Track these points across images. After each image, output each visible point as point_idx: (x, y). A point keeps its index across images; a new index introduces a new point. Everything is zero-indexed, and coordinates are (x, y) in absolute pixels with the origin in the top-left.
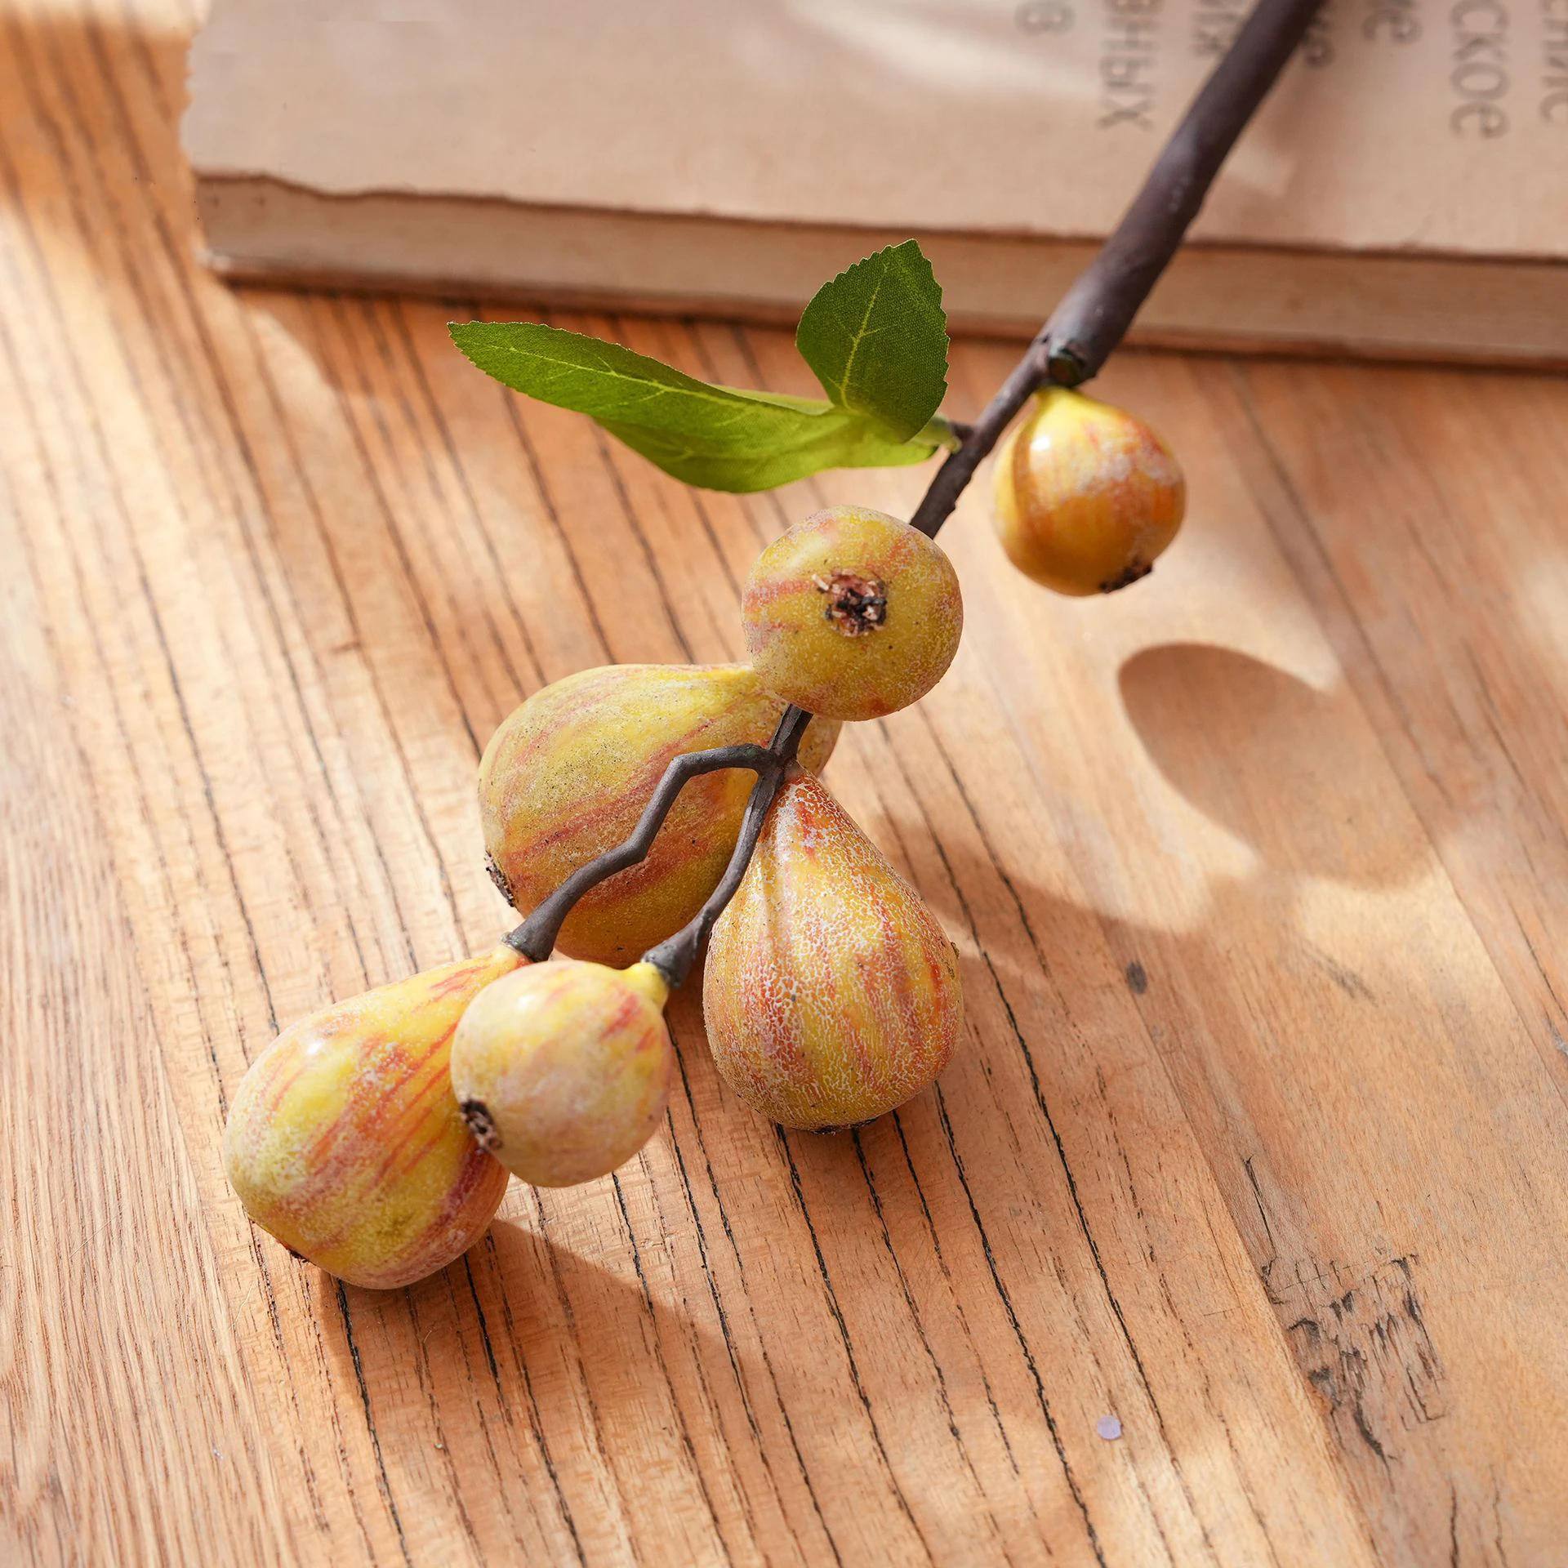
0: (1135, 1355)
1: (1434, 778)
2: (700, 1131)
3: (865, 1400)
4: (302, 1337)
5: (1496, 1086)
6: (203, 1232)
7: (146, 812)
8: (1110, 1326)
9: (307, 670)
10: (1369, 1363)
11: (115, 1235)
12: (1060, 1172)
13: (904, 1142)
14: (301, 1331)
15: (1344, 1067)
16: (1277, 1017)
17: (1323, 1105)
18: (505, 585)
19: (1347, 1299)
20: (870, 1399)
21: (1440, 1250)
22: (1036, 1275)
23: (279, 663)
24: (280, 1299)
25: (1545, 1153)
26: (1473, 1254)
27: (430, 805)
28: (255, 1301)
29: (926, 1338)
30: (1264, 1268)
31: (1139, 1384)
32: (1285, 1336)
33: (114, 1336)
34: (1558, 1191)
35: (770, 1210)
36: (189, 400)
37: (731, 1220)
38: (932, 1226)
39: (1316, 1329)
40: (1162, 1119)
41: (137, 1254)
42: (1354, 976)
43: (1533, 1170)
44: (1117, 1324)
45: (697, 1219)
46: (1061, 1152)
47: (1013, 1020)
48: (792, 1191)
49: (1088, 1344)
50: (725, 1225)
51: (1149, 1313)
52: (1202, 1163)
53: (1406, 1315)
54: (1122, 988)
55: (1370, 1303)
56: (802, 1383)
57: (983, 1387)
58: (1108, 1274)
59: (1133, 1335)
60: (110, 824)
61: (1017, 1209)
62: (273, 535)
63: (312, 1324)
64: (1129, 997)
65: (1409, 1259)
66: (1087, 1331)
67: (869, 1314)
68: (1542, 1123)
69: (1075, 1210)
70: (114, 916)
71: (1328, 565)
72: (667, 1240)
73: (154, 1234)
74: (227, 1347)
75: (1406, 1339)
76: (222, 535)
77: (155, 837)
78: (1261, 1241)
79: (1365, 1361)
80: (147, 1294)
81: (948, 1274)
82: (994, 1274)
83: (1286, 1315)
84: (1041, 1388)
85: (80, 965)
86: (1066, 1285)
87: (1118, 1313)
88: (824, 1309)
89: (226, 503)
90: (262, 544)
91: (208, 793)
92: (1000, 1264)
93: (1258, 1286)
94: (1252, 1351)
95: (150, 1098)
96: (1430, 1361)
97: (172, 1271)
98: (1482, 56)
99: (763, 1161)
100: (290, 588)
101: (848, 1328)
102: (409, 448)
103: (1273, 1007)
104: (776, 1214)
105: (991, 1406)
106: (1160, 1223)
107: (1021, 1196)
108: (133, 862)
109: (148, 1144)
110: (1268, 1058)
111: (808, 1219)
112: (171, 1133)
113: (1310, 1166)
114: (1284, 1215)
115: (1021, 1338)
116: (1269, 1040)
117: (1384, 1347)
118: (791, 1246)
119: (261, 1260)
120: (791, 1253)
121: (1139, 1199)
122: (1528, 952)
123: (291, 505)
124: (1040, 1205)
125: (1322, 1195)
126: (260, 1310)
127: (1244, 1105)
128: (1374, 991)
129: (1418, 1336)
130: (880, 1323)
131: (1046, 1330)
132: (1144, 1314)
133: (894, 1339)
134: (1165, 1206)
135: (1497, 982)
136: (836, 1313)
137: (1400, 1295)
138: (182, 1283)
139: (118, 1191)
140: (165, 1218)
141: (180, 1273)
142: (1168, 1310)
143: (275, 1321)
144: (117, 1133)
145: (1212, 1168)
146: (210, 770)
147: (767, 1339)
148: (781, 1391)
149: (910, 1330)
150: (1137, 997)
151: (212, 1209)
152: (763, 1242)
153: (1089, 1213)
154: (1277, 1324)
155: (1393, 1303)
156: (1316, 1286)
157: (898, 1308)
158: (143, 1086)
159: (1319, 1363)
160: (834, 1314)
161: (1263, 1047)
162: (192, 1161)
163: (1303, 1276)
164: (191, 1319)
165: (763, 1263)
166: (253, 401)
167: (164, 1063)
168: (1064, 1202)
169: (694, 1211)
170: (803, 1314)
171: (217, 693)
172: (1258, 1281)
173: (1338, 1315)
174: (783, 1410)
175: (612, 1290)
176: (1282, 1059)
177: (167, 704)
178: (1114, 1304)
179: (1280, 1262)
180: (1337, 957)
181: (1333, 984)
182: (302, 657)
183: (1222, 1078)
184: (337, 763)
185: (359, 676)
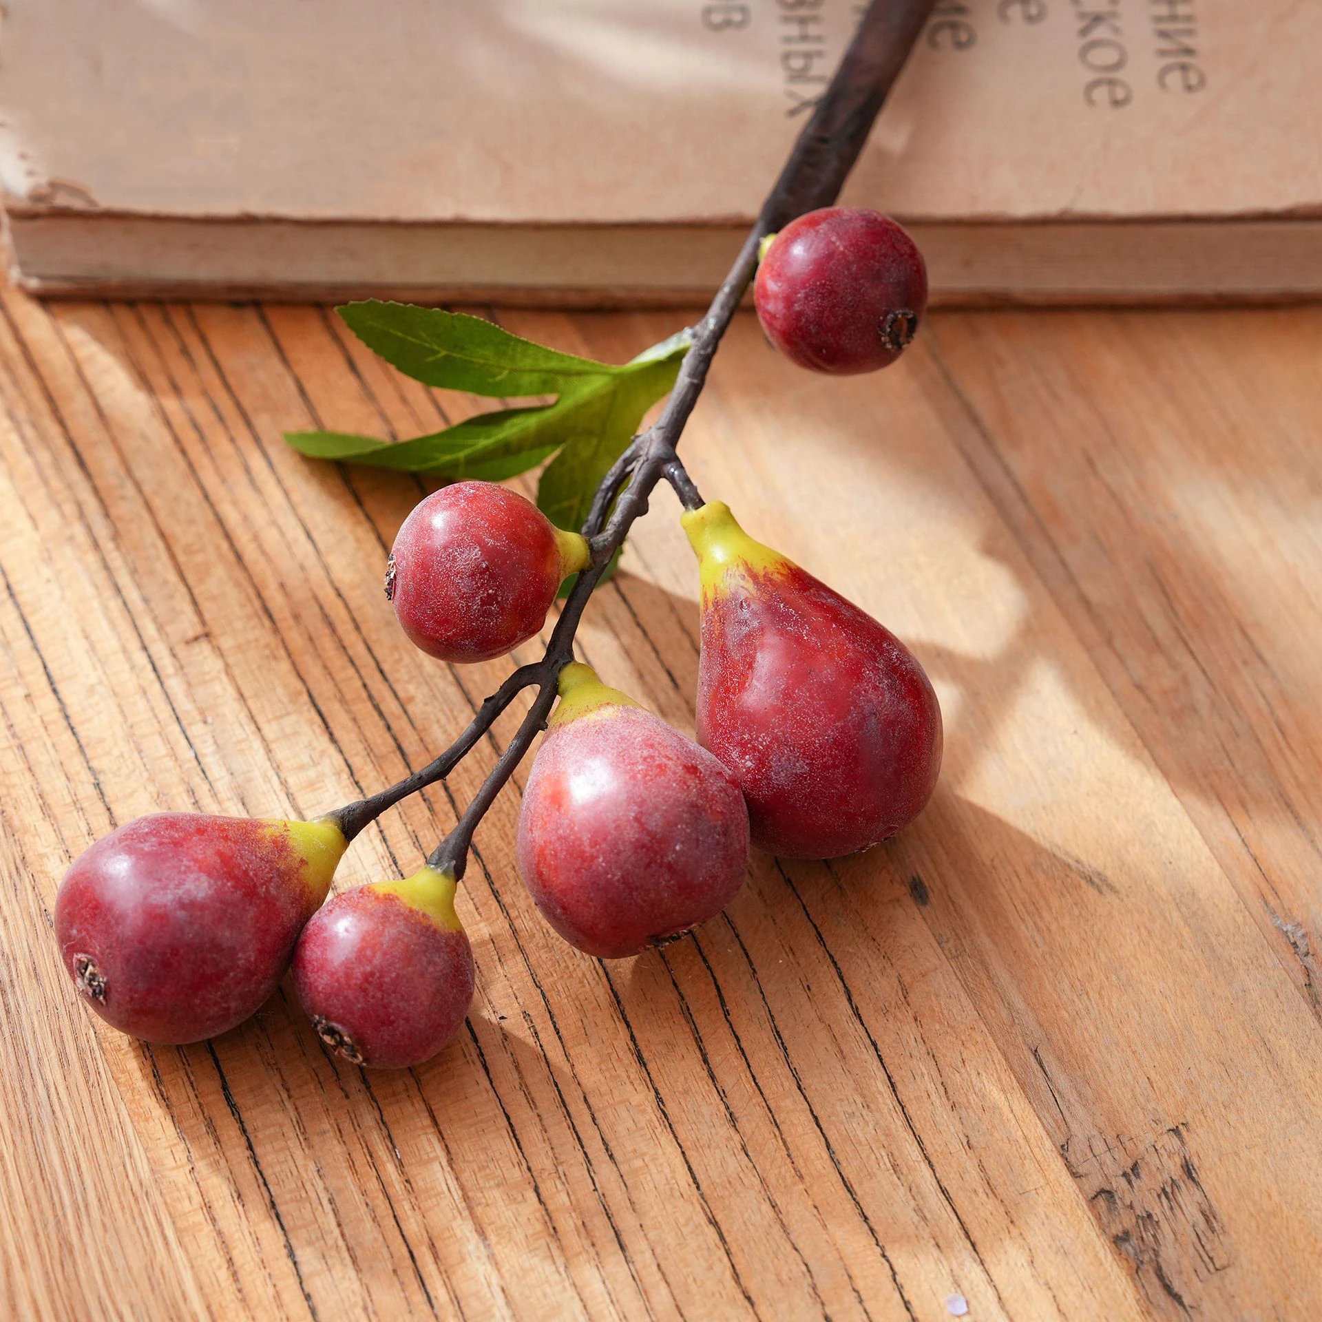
0: (968, 1236)
1: (1139, 687)
2: (573, 1066)
3: (749, 1299)
4: (261, 1290)
5: (1230, 964)
6: (159, 1200)
7: (45, 808)
8: (943, 1212)
9: (166, 663)
10: (1161, 1224)
11: (82, 1209)
12: (881, 1075)
13: (746, 1060)
14: (258, 1283)
15: (1103, 959)
16: (1041, 917)
17: (1091, 994)
18: (327, 569)
19: (1135, 1168)
20: (754, 1298)
21: (1205, 1117)
22: (875, 1170)
23: (141, 659)
24: (235, 1254)
25: (1279, 1021)
26: (1233, 1117)
27: (292, 781)
28: (214, 1259)
29: (792, 1237)
30: (1062, 1146)
31: (975, 1261)
32: (1088, 1206)
33: (97, 1303)
34: (1294, 1054)
35: (642, 1132)
36: (21, 414)
37: (612, 1145)
38: (781, 1134)
39: (1113, 1197)
40: (959, 1018)
41: (104, 1225)
42: (1099, 874)
43: (1271, 1037)
44: (949, 1209)
45: (582, 1147)
46: (879, 1056)
47: (822, 939)
48: (659, 1114)
49: (927, 1230)
50: (607, 1150)
51: (973, 1195)
52: (998, 1056)
53: (1185, 1177)
54: (909, 901)
55: (1154, 1169)
56: (693, 1288)
57: (846, 1278)
58: (935, 1164)
59: (963, 1218)
60: (16, 823)
61: (850, 1111)
62: (116, 537)
63: (267, 1276)
64: (915, 909)
65: (1181, 1127)
66: (924, 1218)
67: (741, 1220)
68: (1272, 995)
69: (899, 1108)
70: (34, 909)
71: (1023, 498)
72: (560, 1169)
73: (116, 1206)
74: (197, 1305)
75: (1188, 1199)
76: (71, 539)
77: (58, 832)
78: (1056, 1122)
79: (1157, 1222)
80: (119, 1262)
81: (801, 1177)
82: (840, 1173)
83: (1086, 1187)
84: (894, 1274)
85: (11, 958)
86: (902, 1177)
87: (949, 1199)
88: (704, 1221)
89: (70, 509)
90: (108, 546)
91: (97, 785)
92: (844, 1164)
93: (1059, 1164)
94: (1064, 1222)
95: (93, 1078)
96: (1212, 1218)
97: (137, 1238)
98: (1100, 32)
99: (630, 1088)
100: (139, 586)
101: (725, 1235)
102: (223, 446)
103: (1037, 909)
104: (649, 1136)
105: (855, 1294)
106: (972, 1114)
107: (851, 1100)
108: (41, 856)
109: (97, 1121)
110: (1039, 955)
111: (676, 1138)
112: (116, 1109)
113: (1087, 1050)
114: (1072, 1097)
115: (872, 1230)
116: (1038, 938)
117: (1171, 1208)
118: (665, 1164)
119: (214, 1220)
120: (667, 1170)
121: (950, 1093)
122: (1240, 841)
123: (128, 507)
124: (868, 1106)
125: (1101, 1075)
126: (220, 1268)
127: (1025, 1000)
128: (1118, 886)
129: (1198, 1196)
130: (751, 1228)
131: (891, 1221)
132: (970, 1197)
133: (765, 1241)
134: (972, 1097)
135: (1217, 869)
136: (713, 1222)
137: (1178, 1160)
138: (148, 1248)
139: (79, 1167)
140: (123, 1189)
141: (145, 1239)
142: (989, 1192)
143: (235, 1276)
144: (69, 1112)
145: (1007, 1060)
146: (94, 764)
147: (658, 1251)
148: (678, 1298)
149: (776, 1231)
150: (922, 908)
151: (163, 1177)
152: (642, 1163)
153: (911, 1110)
154: (1080, 1196)
155: (1173, 1168)
156: (1107, 1158)
157: (764, 1211)
158: (84, 1067)
159: (1120, 1227)
160: (711, 1222)
161: (1033, 945)
162: (138, 1133)
163: (1097, 1152)
164: (162, 1281)
165: (644, 1182)
166: (77, 407)
167: (99, 1044)
168: (888, 1102)
169: (579, 1139)
170: (686, 1225)
171: (91, 690)
172: (1059, 1157)
173: (1130, 1182)
174: (682, 1315)
175: (519, 1219)
176: (1051, 956)
177: (48, 703)
178: (944, 1191)
179: (1075, 1140)
180: (1083, 858)
181: (1083, 883)
182: (159, 650)
183: (1003, 976)
184: (207, 750)
185: (212, 665)
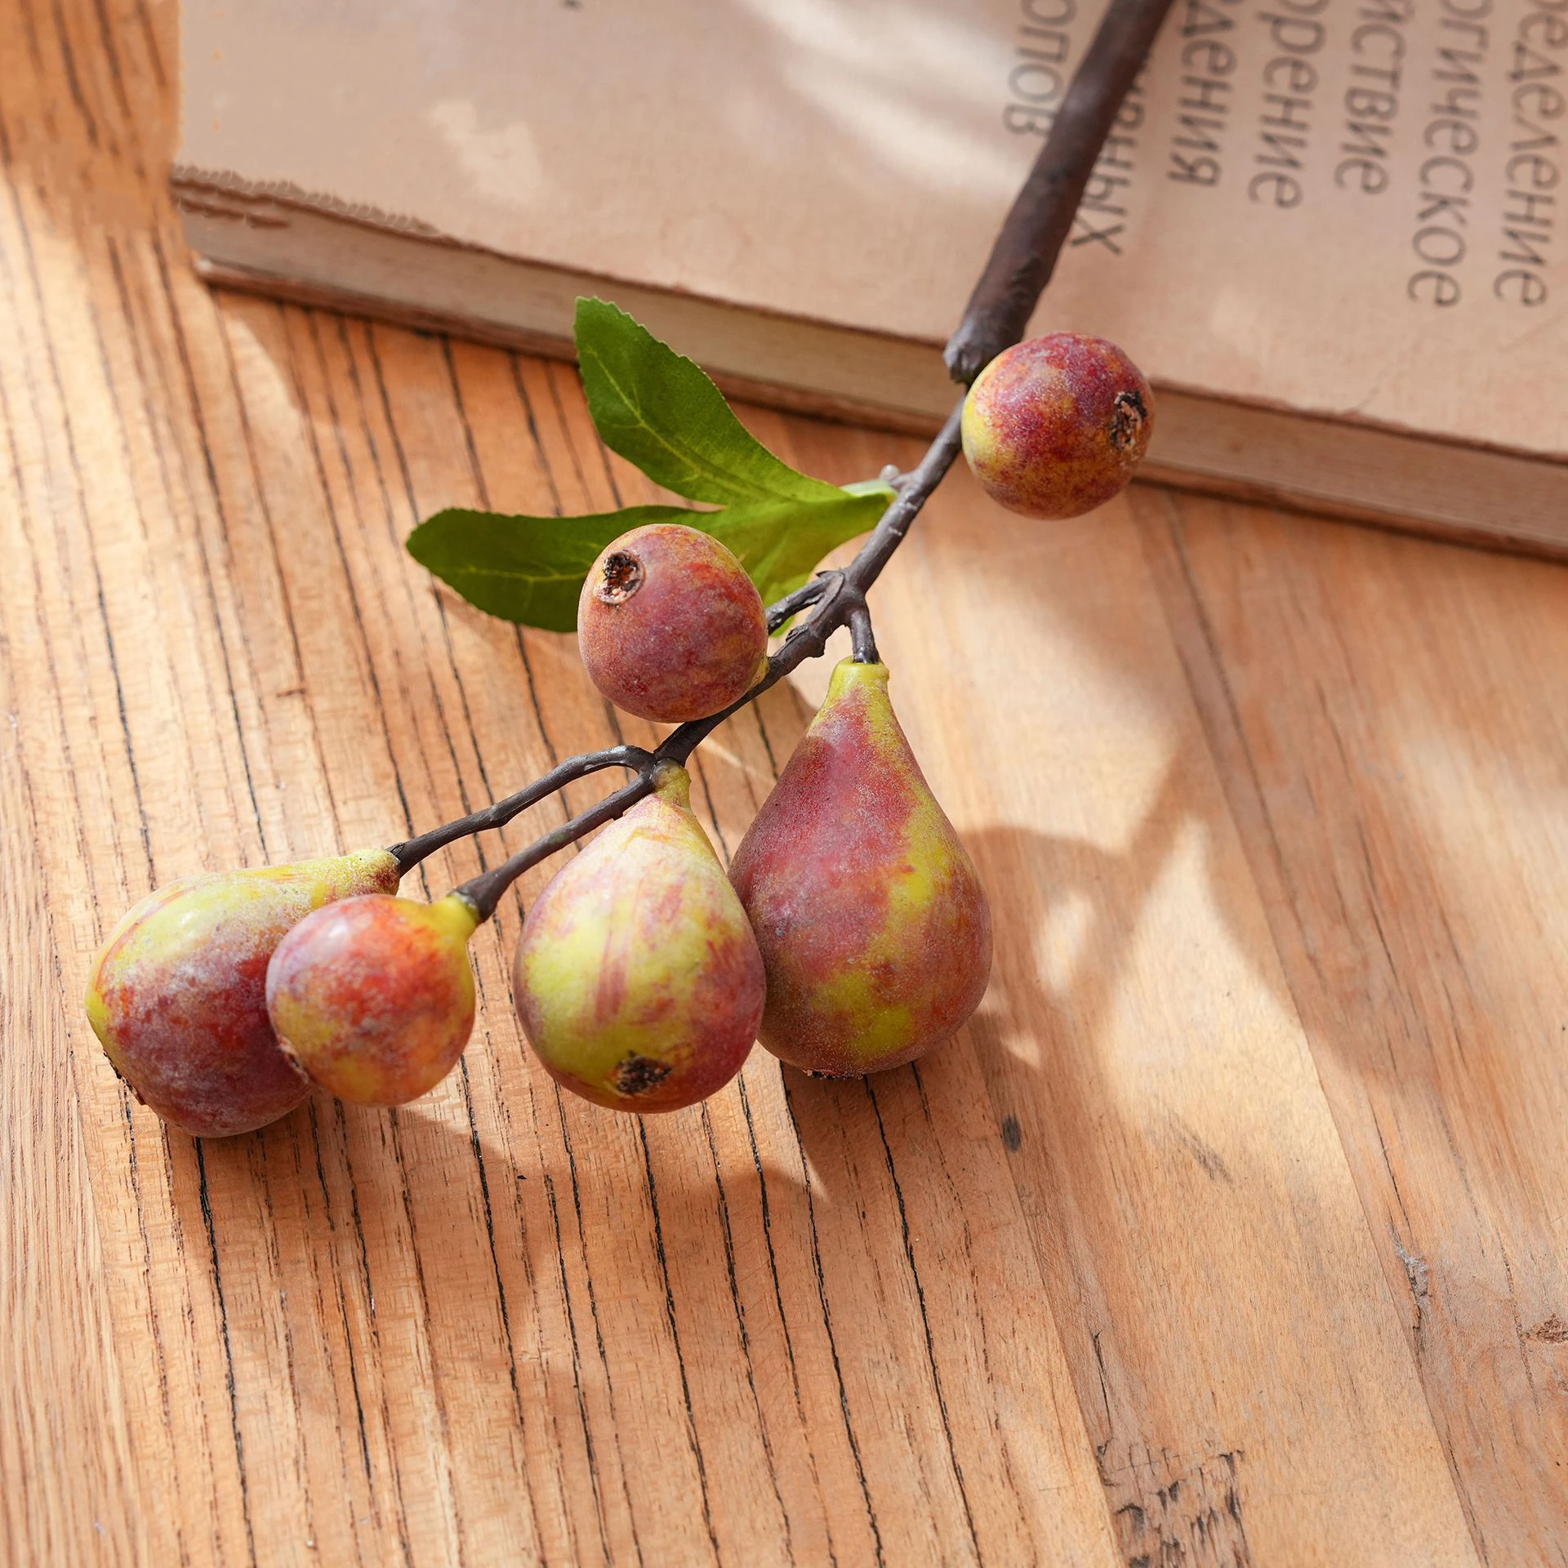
0: (970, 1524)
1: (1312, 959)
2: (585, 1246)
3: (714, 1541)
4: (189, 1418)
5: (1336, 1287)
6: (104, 1297)
7: (83, 845)
8: (950, 1491)
9: (251, 713)
10: (1187, 1557)
11: (19, 1290)
12: (920, 1327)
13: (776, 1279)
14: (188, 1409)
15: (1196, 1249)
16: (1139, 1191)
17: (1173, 1287)
18: (450, 644)
19: (1174, 1488)
20: (719, 1541)
21: (1265, 1449)
22: (887, 1430)
23: (225, 702)
24: (172, 1374)
25: (1374, 1361)
26: (1295, 1456)
28: (147, 1374)
29: (778, 1484)
30: (1099, 1448)
31: (972, 1553)
32: (1112, 1519)
33: (11, 1394)
34: (1382, 1400)
35: (643, 1334)
36: (159, 407)
37: (606, 1341)
38: (794, 1369)
39: (1141, 1515)
40: (1021, 1283)
41: (38, 1311)
42: (1215, 1157)
43: (1361, 1376)
44: (958, 1489)
45: (574, 1337)
46: (923, 1306)
47: (892, 1164)
48: (667, 1318)
49: (928, 1507)
50: (600, 1345)
51: (988, 1480)
52: (1053, 1334)
53: (1226, 1511)
54: (997, 1143)
55: (1194, 1494)
56: (657, 1516)
57: (826, 1541)
58: (954, 1437)
59: (971, 1503)
60: (48, 855)
61: (876, 1360)
62: (230, 563)
63: (199, 1404)
64: (1002, 1152)
65: (1235, 1454)
66: (928, 1494)
67: (727, 1453)
68: (1374, 1331)
69: (930, 1368)
70: (44, 954)
71: (1237, 722)
72: (544, 1354)
73: (56, 1293)
74: (117, 1419)
75: (1224, 1535)
76: (181, 556)
77: (90, 874)
78: (1099, 1419)
79: (1183, 1554)
80: (45, 1355)
81: (804, 1420)
82: (848, 1425)
83: (1115, 1499)
84: (880, 1547)
85: (7, 1000)
86: (914, 1444)
87: (960, 1479)
88: (684, 1442)
89: (187, 522)
90: (219, 572)
91: (145, 832)
92: (854, 1416)
93: (1092, 1466)
94: (1081, 1532)
95: (64, 1150)
96: (1244, 1562)
97: (70, 1334)
98: (1443, 219)
99: (641, 1283)
100: (242, 623)
101: (706, 1465)
102: (369, 486)
103: (1137, 1181)
104: (649, 1340)
105: (832, 1561)
106: (1008, 1391)
107: (880, 1348)
108: (67, 897)
109: (58, 1197)
110: (1126, 1233)
111: (678, 1349)
112: (81, 1189)
113: (1153, 1348)
114: (1124, 1396)
115: (867, 1494)
116: (1130, 1214)
117: (1203, 1542)
118: (660, 1375)
119: (156, 1331)
120: (660, 1381)
121: (990, 1363)
122: (1381, 1153)
123: (251, 533)
124: (897, 1359)
125: (1161, 1379)
126: (151, 1384)
127: (1099, 1278)
128: (1232, 1174)
129: (1235, 1534)
130: (736, 1464)
131: (890, 1489)
132: (984, 1482)
133: (747, 1481)
134: (1014, 1374)
135: (1348, 1180)
136: (696, 1449)
137: (1223, 1491)
138: (80, 1346)
139: (26, 1244)
140: (68, 1277)
141: (79, 1336)
142: (1006, 1481)
143: (165, 1395)
144: (29, 1181)
145: (1062, 1340)
146: (147, 808)
147: (628, 1467)
148: (637, 1523)
149: (763, 1472)
150: (1011, 1154)
151: (114, 1273)
152: (635, 1369)
153: (943, 1372)
154: (1106, 1507)
155: (1216, 1498)
156: (1146, 1471)
157: (754, 1450)
158: (58, 1135)
159: (1141, 1551)
160: (693, 1449)
161: (1123, 1219)
162: (98, 1220)
163: (1136, 1461)
164: (85, 1385)
165: (632, 1389)
166: (221, 413)
167: (80, 1114)
168: (920, 1358)
169: (572, 1327)
170: (665, 1446)
171: (163, 727)
172: (1093, 1460)
173: (1164, 1503)
174: (637, 1543)
175: (487, 1400)
176: (1139, 1235)
177: (114, 730)
178: (956, 1469)
179: (1115, 1443)
180: (1202, 1135)
181: (1195, 1162)
182: (246, 697)
183: (1081, 1248)
184: (272, 816)
185: (300, 725)
